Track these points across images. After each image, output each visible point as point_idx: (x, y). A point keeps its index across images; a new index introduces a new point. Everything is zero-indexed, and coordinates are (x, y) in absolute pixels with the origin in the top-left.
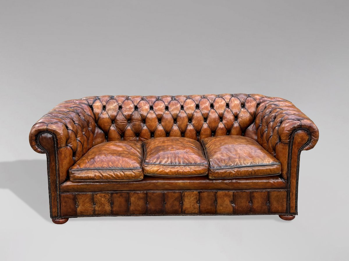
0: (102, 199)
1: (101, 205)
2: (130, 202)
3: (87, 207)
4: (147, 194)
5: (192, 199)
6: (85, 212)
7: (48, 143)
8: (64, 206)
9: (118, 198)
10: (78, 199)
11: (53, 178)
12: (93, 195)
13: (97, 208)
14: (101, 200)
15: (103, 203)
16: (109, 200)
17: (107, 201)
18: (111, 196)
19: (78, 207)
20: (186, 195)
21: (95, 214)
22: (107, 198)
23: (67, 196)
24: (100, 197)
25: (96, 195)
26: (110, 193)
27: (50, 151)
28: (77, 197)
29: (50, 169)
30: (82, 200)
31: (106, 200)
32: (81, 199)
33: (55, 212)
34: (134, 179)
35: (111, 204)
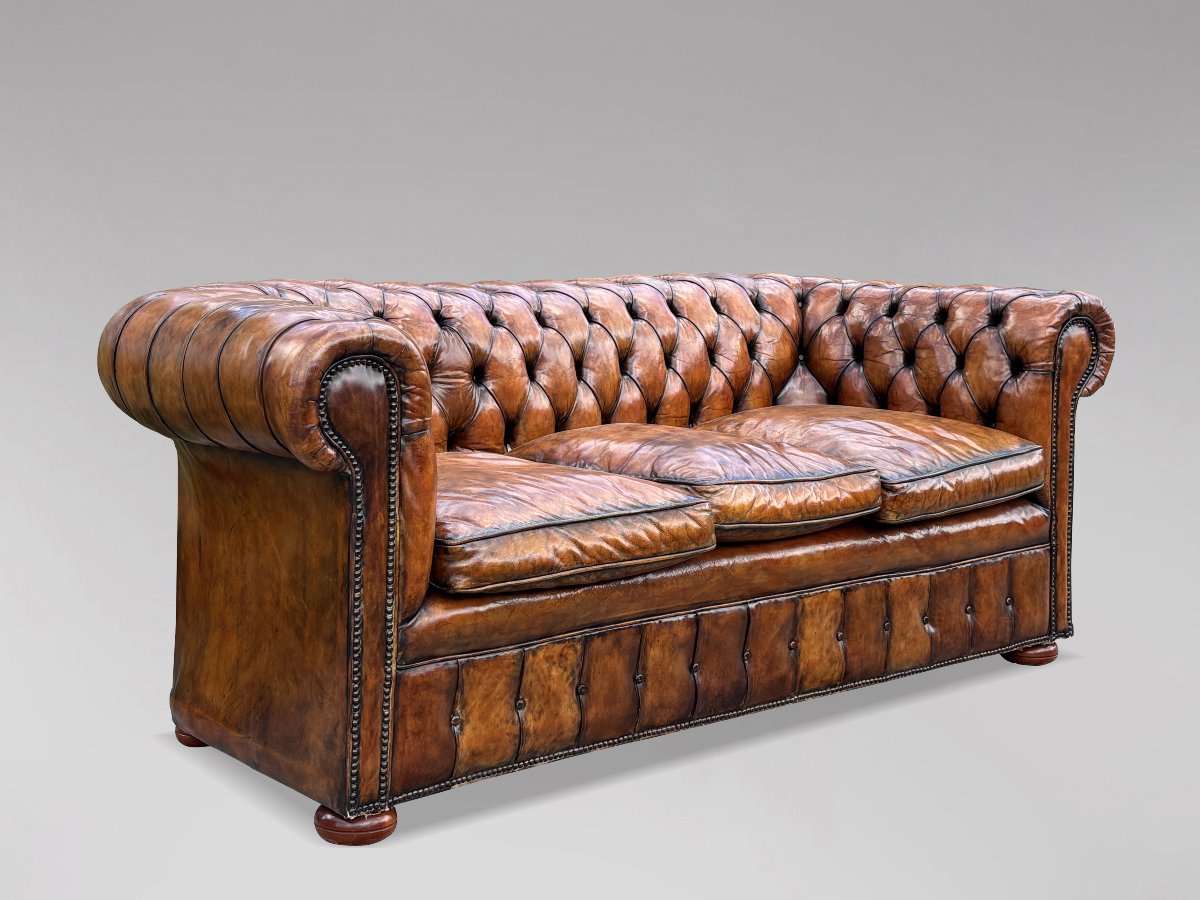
0: (554, 673)
1: (547, 702)
2: (644, 669)
3: (498, 720)
4: (697, 621)
5: (827, 620)
6: (488, 750)
7: (373, 411)
8: (413, 734)
9: (607, 658)
10: (467, 687)
11: (375, 594)
12: (523, 658)
13: (531, 724)
14: (550, 676)
15: (554, 694)
16: (573, 672)
17: (568, 679)
18: (584, 654)
19: (461, 729)
20: (808, 608)
21: (520, 755)
22: (569, 662)
23: (426, 679)
24: (545, 666)
25: (534, 653)
26: (580, 640)
27: (376, 453)
28: (465, 677)
29: (368, 549)
30: (481, 690)
31: (566, 675)
32: (479, 683)
33: (371, 777)
34: (694, 546)
35: (578, 694)
